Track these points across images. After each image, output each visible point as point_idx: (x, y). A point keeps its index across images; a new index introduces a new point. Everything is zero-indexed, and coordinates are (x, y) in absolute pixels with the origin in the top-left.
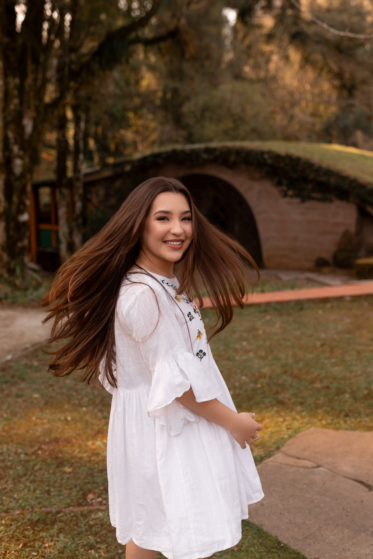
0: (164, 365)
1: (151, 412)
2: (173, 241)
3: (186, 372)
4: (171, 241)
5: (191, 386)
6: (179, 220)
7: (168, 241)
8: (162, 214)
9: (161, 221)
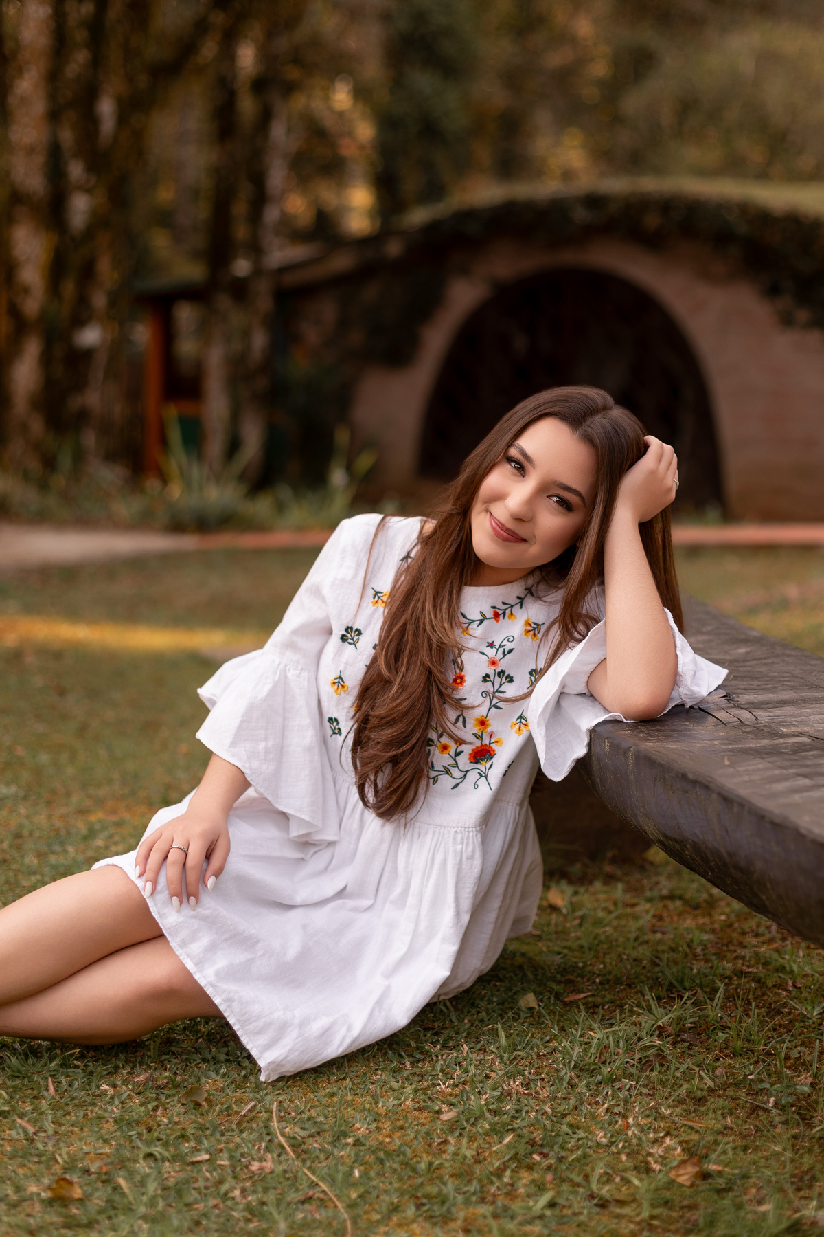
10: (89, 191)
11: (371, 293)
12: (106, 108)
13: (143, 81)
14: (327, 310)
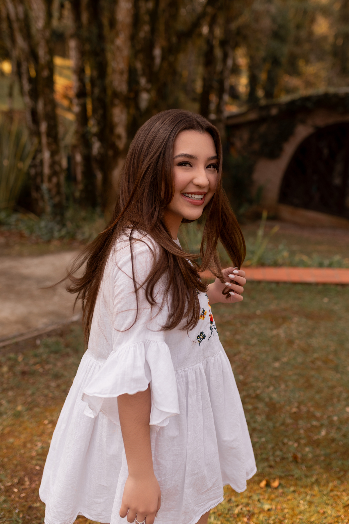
0: (129, 348)
1: (88, 396)
2: (195, 193)
3: (152, 368)
4: (192, 193)
5: (149, 385)
6: (205, 167)
7: (188, 193)
8: (184, 158)
9: (183, 167)
10: (148, 91)
11: (263, 129)
12: (157, 52)
13: (174, 40)
14: (245, 135)
